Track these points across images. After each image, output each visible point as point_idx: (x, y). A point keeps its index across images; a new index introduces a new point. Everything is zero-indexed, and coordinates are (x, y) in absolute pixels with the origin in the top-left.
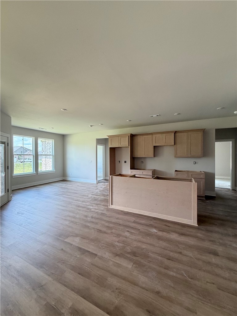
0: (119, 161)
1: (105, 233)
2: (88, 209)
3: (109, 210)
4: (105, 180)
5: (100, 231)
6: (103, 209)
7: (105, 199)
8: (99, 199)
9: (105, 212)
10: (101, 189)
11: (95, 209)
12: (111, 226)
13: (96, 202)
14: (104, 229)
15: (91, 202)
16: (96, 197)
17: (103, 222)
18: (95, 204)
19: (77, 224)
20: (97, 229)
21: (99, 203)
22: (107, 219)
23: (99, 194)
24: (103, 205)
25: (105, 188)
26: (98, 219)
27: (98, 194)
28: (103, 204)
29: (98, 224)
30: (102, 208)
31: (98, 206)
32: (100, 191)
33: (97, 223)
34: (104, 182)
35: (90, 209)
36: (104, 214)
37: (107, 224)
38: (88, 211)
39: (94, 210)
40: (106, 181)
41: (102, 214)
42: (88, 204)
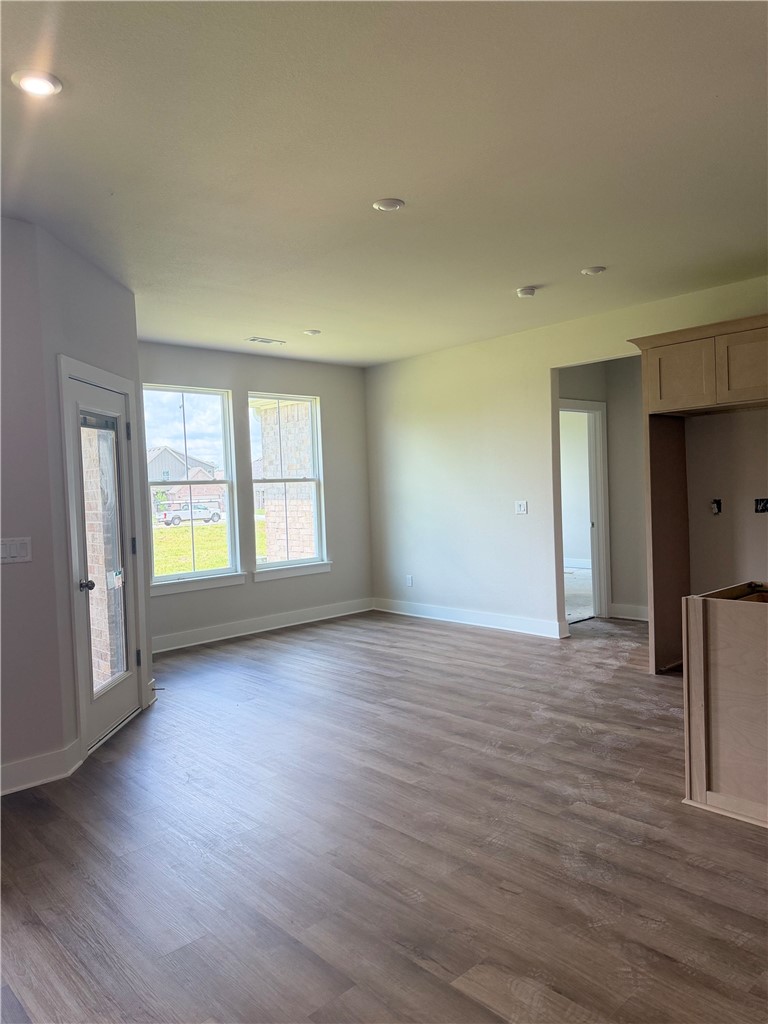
0: (718, 503)
1: (709, 984)
2: (551, 797)
3: (687, 820)
4: (612, 620)
5: (667, 963)
6: (647, 810)
7: (643, 744)
8: (607, 739)
9: (664, 833)
10: (601, 676)
11: (595, 803)
12: (740, 943)
13: (587, 758)
14: (694, 957)
15: (560, 755)
16: (580, 723)
17: (677, 906)
18: (584, 770)
19: (504, 884)
20: (641, 945)
21: (608, 764)
22: (700, 886)
23: (596, 706)
24: (643, 785)
25: (621, 669)
26: (628, 872)
27: (592, 709)
28: (637, 773)
29: (642, 911)
30: (641, 799)
31: (611, 784)
32: (600, 688)
33: (630, 905)
34: (610, 636)
35: (566, 801)
36: (661, 843)
37: (704, 923)
38: (555, 810)
39: (589, 810)
40: (616, 630)
41: (651, 844)
42: (540, 763)
